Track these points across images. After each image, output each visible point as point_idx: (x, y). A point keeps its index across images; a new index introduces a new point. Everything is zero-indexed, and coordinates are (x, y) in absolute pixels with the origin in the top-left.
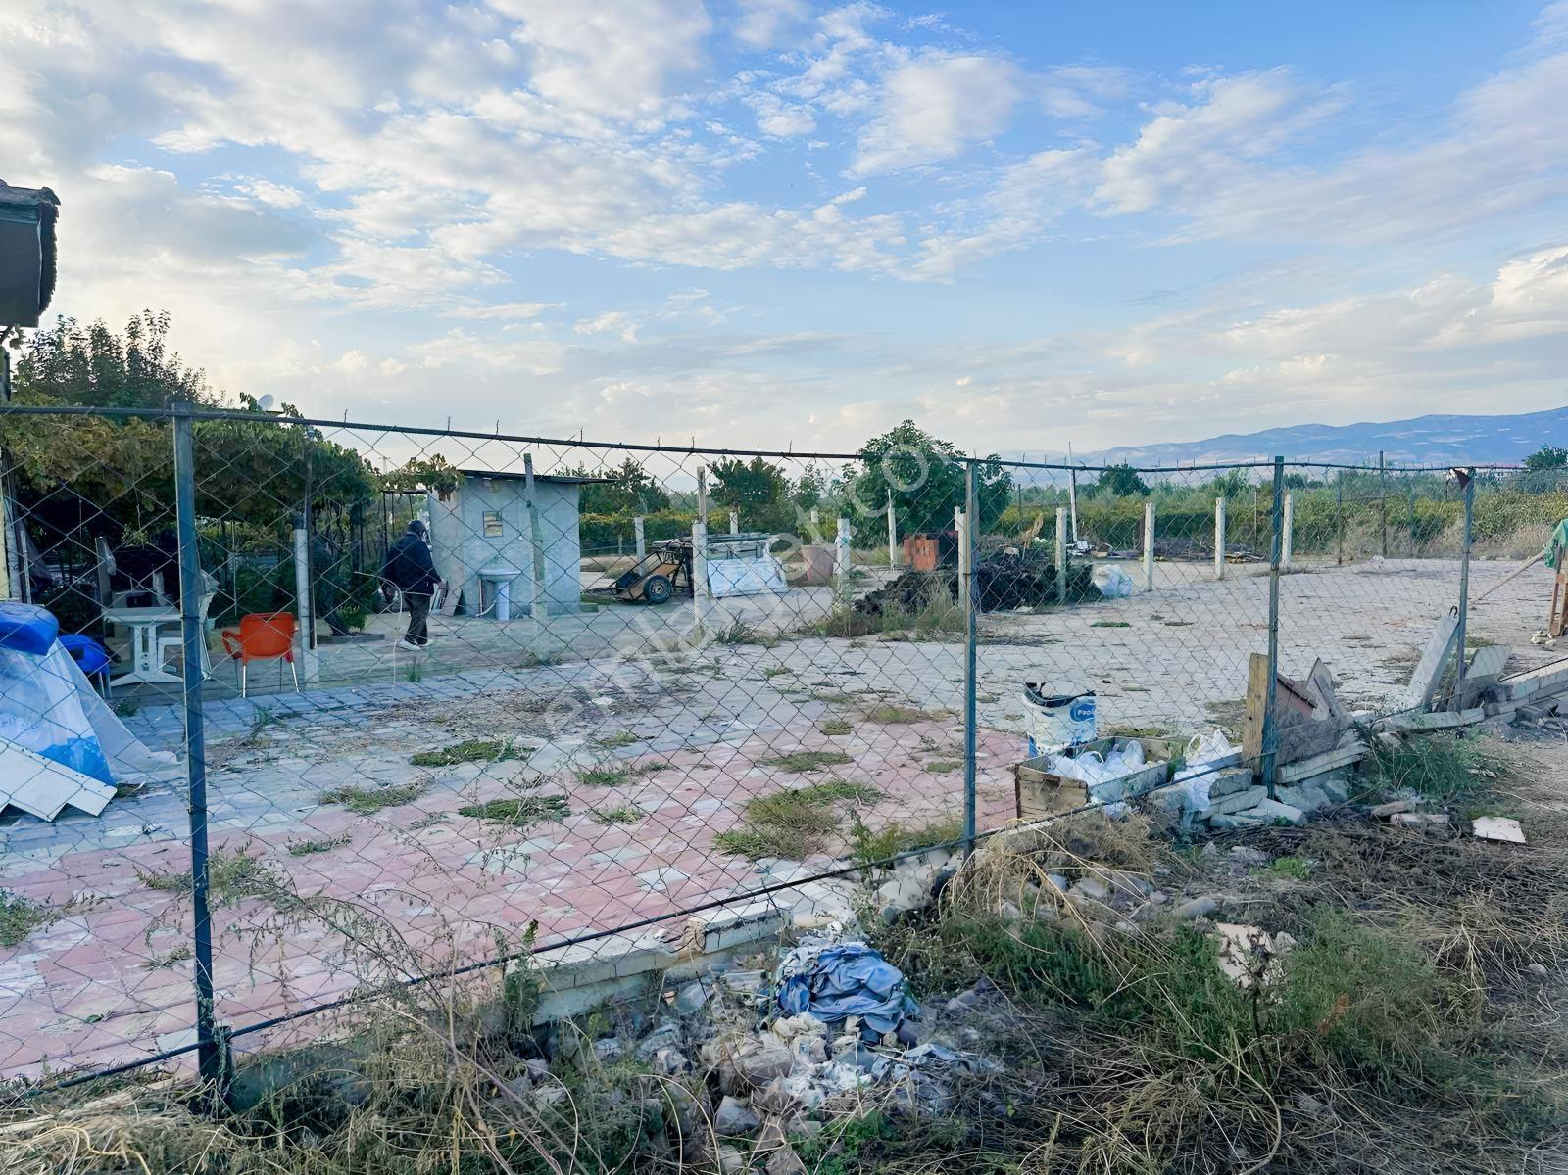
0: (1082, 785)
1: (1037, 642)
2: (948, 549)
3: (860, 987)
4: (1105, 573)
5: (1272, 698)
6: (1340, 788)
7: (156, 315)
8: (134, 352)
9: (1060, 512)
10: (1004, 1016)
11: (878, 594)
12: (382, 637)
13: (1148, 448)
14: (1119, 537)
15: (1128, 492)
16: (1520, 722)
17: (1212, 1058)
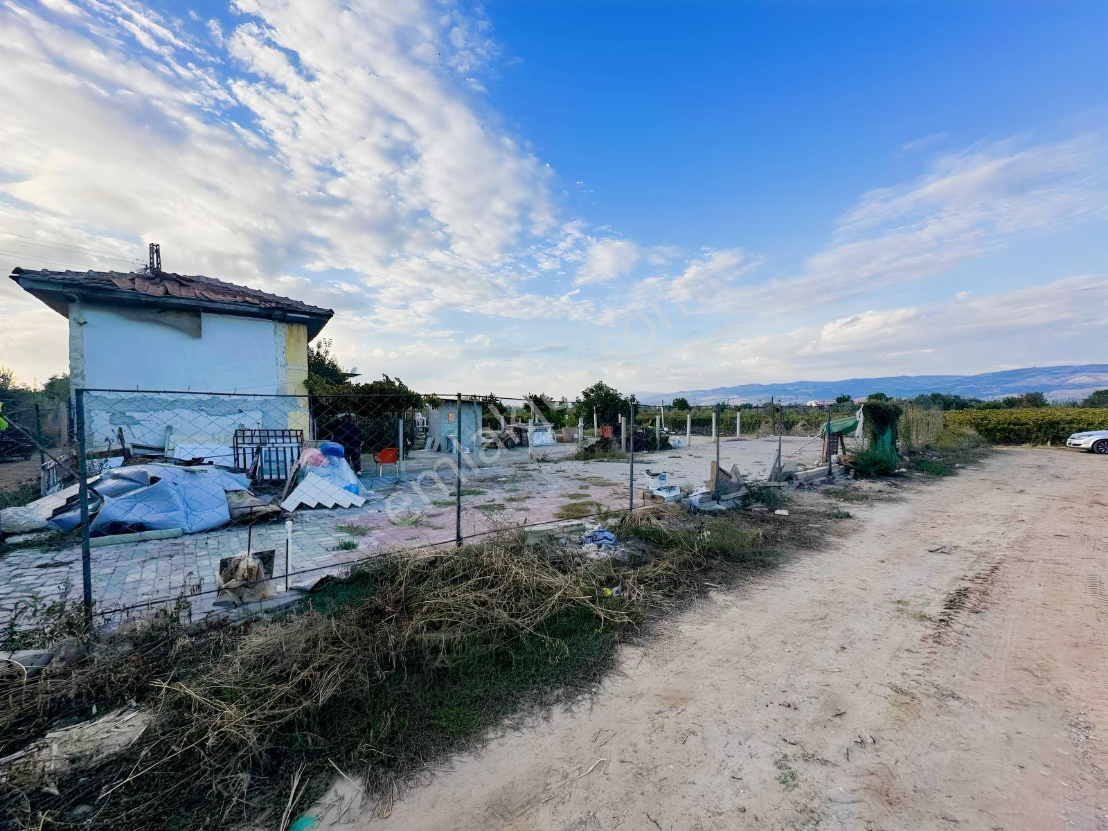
0: (662, 497)
1: (649, 462)
2: (617, 430)
3: (605, 538)
4: (673, 439)
5: (718, 474)
6: (739, 502)
7: (327, 340)
8: (318, 354)
9: (658, 417)
10: (642, 545)
11: (593, 445)
12: (414, 458)
13: (692, 392)
14: (678, 426)
15: (684, 409)
16: (800, 486)
17: (691, 551)
